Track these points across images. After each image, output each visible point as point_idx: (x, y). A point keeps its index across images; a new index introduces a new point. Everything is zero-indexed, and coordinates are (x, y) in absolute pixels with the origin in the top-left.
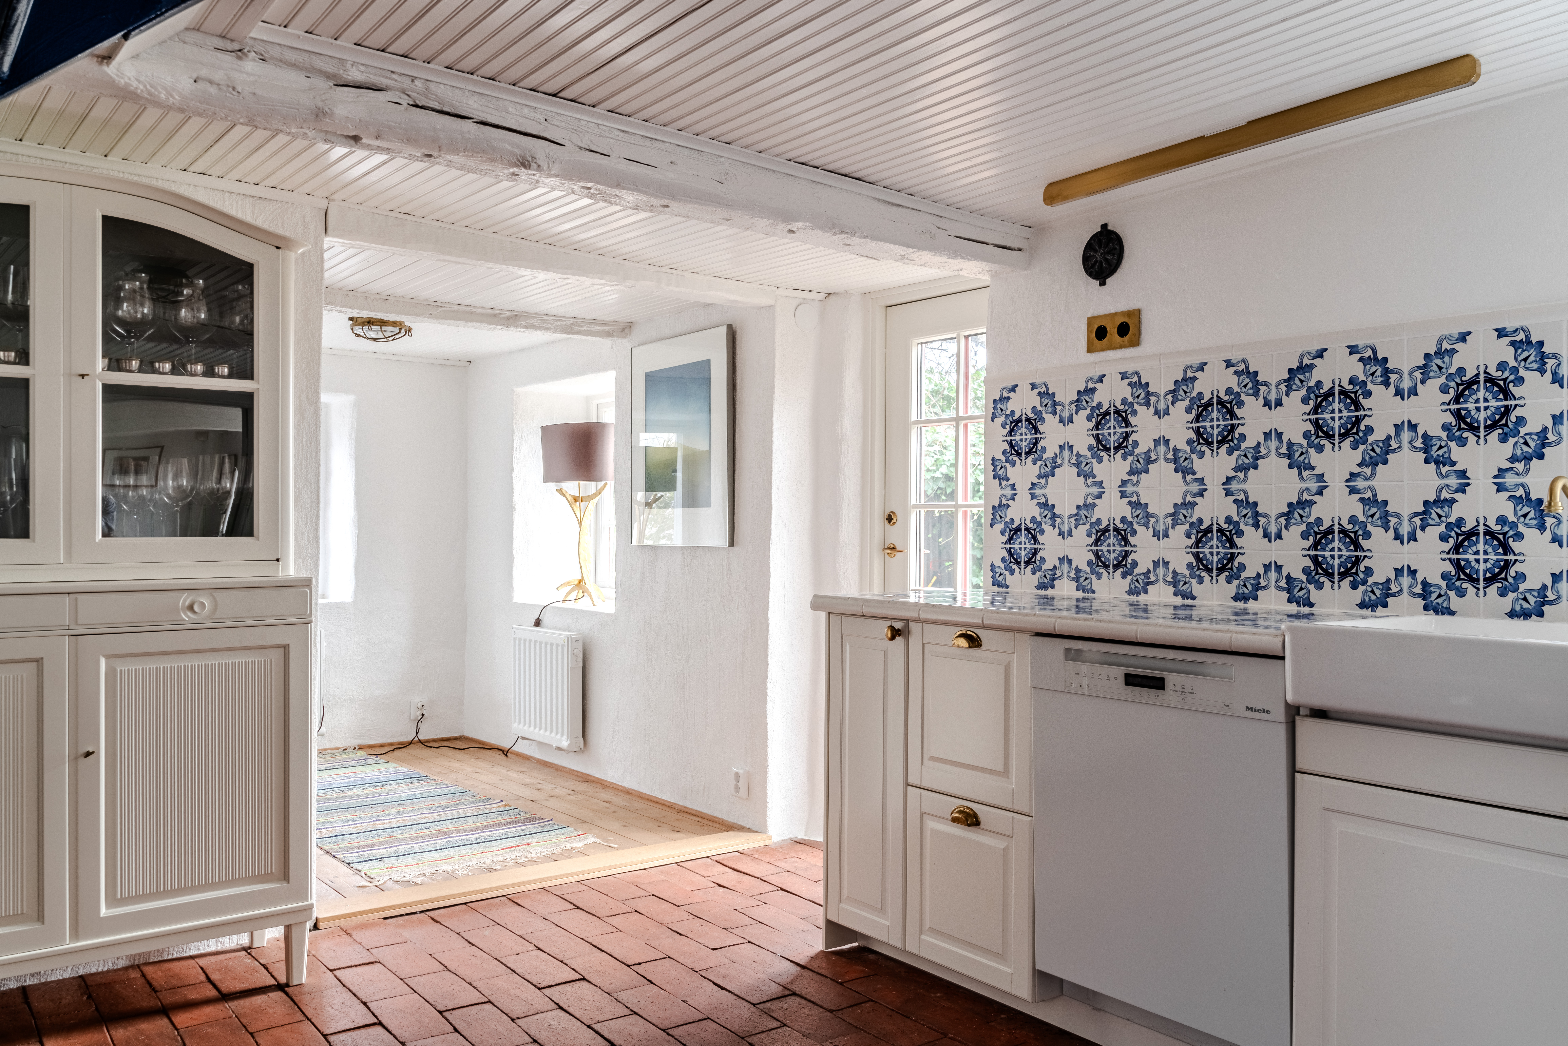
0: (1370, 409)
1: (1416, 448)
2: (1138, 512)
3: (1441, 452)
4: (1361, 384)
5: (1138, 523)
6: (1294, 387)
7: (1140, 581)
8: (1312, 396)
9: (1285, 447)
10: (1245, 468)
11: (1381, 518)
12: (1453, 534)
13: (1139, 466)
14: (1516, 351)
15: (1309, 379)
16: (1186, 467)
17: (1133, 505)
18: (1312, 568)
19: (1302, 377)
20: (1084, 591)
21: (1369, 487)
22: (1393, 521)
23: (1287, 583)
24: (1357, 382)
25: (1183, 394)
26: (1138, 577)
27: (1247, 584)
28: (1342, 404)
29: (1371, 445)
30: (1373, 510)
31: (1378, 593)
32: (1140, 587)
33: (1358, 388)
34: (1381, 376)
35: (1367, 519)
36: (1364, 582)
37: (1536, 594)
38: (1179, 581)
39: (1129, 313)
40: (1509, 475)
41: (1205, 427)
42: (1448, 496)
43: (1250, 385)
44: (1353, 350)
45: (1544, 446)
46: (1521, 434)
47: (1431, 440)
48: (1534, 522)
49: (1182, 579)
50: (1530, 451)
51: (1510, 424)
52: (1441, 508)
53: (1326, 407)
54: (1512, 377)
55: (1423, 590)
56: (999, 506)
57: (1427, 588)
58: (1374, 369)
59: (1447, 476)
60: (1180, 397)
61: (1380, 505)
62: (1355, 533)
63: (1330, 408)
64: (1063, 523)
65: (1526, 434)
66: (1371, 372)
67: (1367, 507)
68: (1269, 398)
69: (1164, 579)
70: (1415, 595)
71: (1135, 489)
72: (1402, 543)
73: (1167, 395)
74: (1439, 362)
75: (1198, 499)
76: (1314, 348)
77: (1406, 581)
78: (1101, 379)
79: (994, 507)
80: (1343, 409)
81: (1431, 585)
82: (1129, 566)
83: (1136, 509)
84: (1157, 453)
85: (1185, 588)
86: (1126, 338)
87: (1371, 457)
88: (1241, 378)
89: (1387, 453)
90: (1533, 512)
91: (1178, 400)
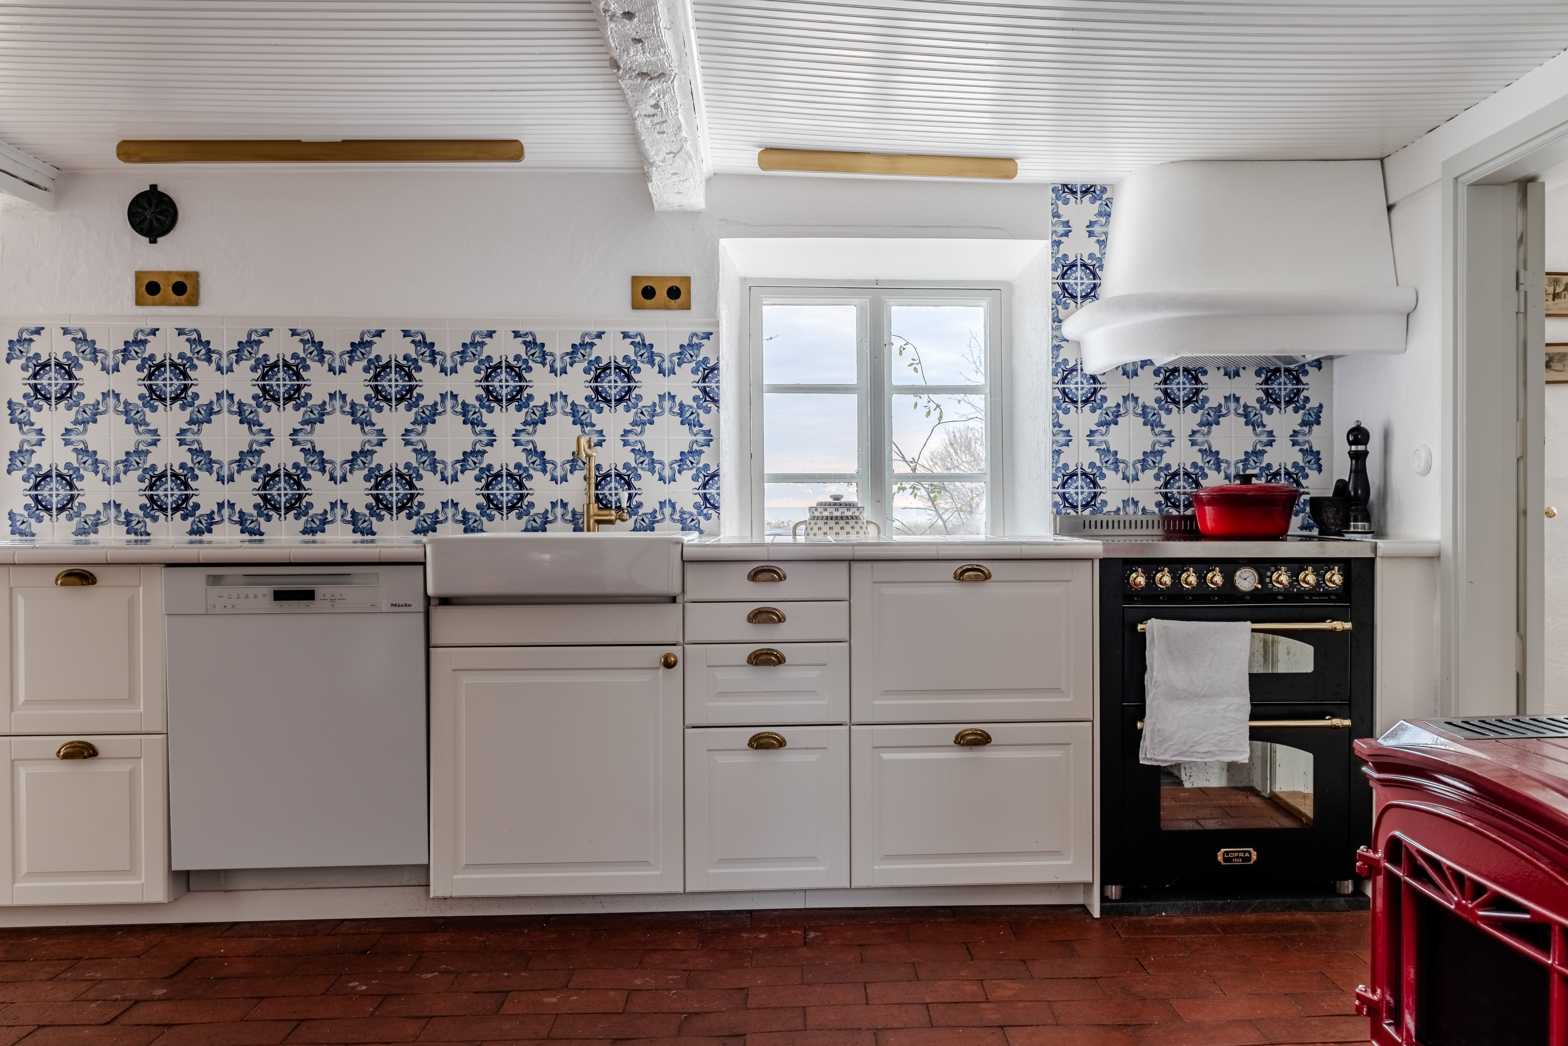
0: (421, 381)
1: (457, 412)
2: (200, 459)
3: (475, 416)
4: (414, 361)
5: (199, 469)
6: (356, 358)
7: (204, 522)
8: (372, 366)
9: (349, 406)
10: (311, 422)
11: (430, 464)
12: (485, 476)
13: (200, 416)
14: (526, 349)
15: (370, 353)
16: (252, 419)
17: (194, 452)
18: (374, 504)
19: (363, 351)
20: (136, 534)
21: (421, 441)
22: (440, 467)
23: (351, 517)
24: (410, 359)
25: (248, 354)
26: (201, 518)
27: (315, 520)
28: (397, 375)
29: (422, 408)
30: (424, 458)
31: (429, 521)
32: (203, 527)
33: (411, 363)
34: (429, 356)
35: (419, 465)
36: (418, 514)
37: (541, 516)
38: (246, 520)
39: (186, 274)
40: (523, 434)
41: (271, 386)
42: (481, 449)
43: (315, 353)
44: (406, 333)
45: (545, 415)
46: (531, 406)
47: (468, 407)
48: (540, 467)
49: (249, 518)
50: (537, 418)
51: (523, 398)
52: (476, 457)
53: (384, 377)
54: (524, 366)
55: (463, 517)
56: (20, 451)
57: (466, 516)
58: (423, 350)
59: (480, 434)
60: (244, 357)
61: (429, 455)
62: (410, 476)
63: (388, 377)
64: (108, 469)
65: (534, 407)
66: (421, 352)
67: (420, 456)
68: (333, 365)
69: (229, 519)
70: (457, 521)
71: (196, 437)
72: (447, 483)
73: (231, 353)
74: (473, 350)
75: (265, 448)
76: (374, 328)
77: (450, 511)
78: (154, 332)
79: (12, 453)
80: (399, 379)
81: (469, 514)
82: (190, 509)
83: (198, 456)
84: (220, 406)
85: (252, 525)
86: (183, 297)
87: (422, 418)
88: (307, 346)
89: (435, 415)
90: (538, 460)
91: (242, 359)
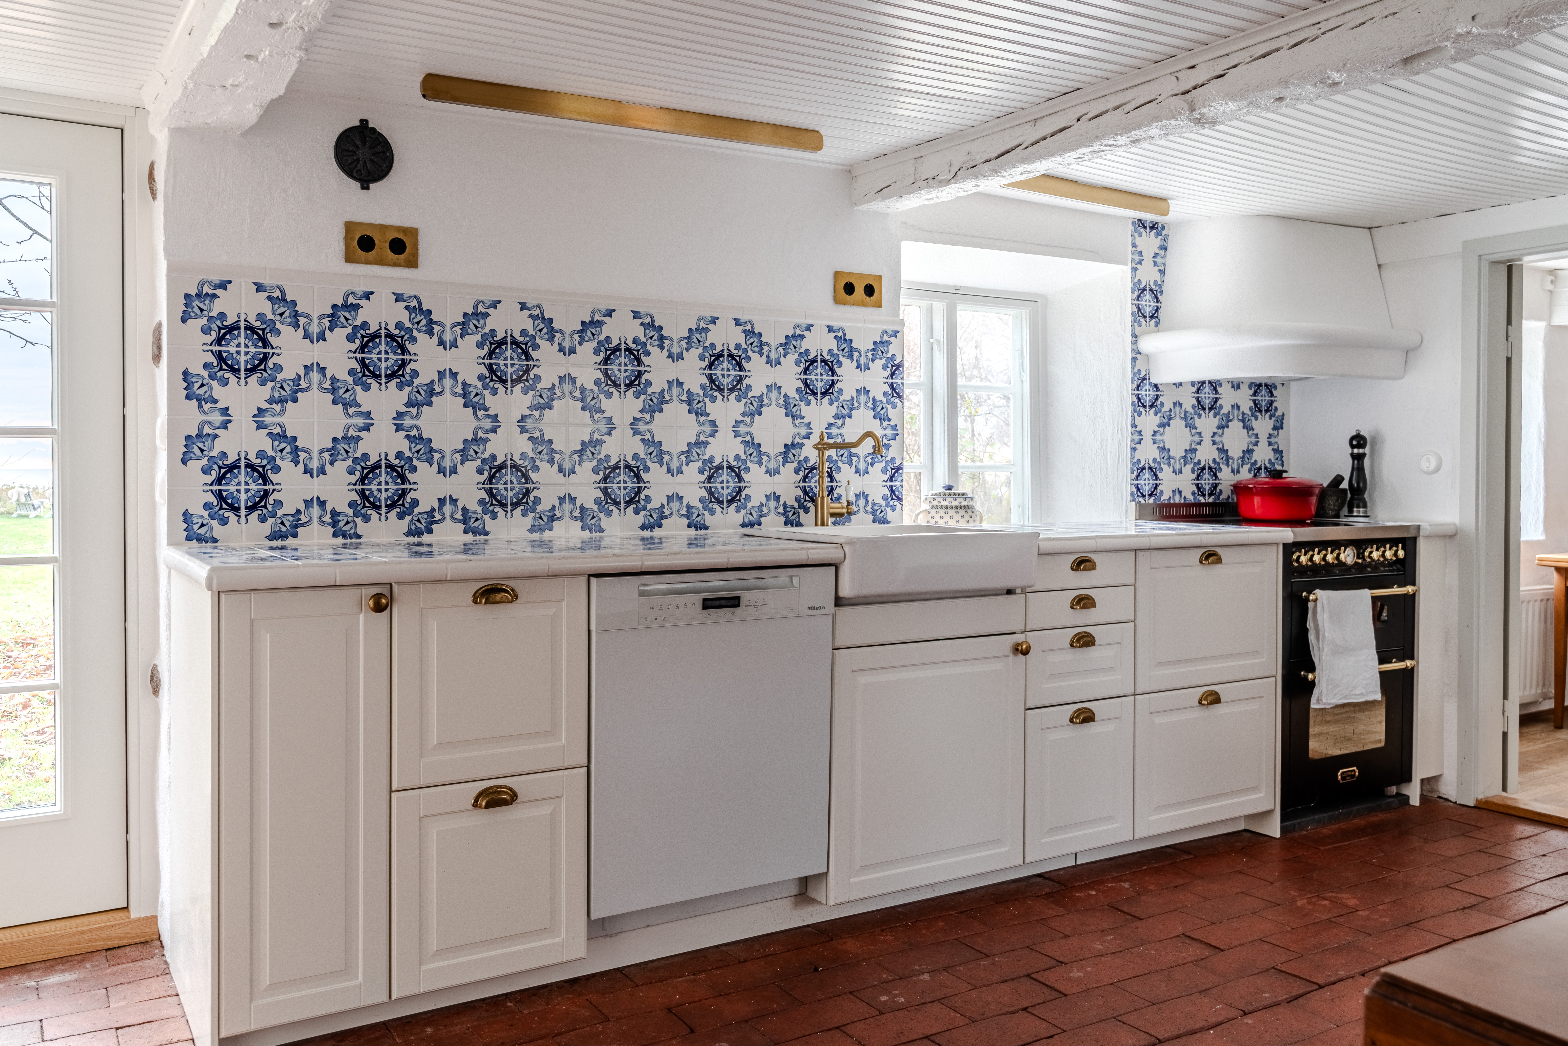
0: (649, 366)
1: (683, 401)
2: (419, 447)
3: (699, 405)
4: (643, 345)
5: (418, 459)
6: (586, 338)
7: (423, 521)
8: (602, 349)
9: (578, 391)
10: (540, 408)
11: (657, 455)
12: (707, 468)
13: (420, 398)
14: (746, 337)
15: (600, 334)
16: (477, 403)
17: (412, 439)
18: (603, 499)
19: (593, 331)
20: (344, 537)
21: (648, 430)
22: (666, 458)
23: (580, 513)
24: (639, 342)
25: (474, 328)
26: (420, 516)
27: (543, 517)
28: (627, 359)
29: (649, 395)
30: (651, 449)
31: (655, 516)
32: (423, 527)
33: (640, 347)
34: (658, 340)
35: (647, 456)
36: (645, 508)
37: (757, 509)
38: (470, 518)
39: (405, 230)
40: (742, 425)
41: (498, 365)
42: (704, 439)
43: (545, 330)
44: (636, 315)
45: (762, 406)
46: (749, 397)
47: (693, 395)
48: (756, 459)
49: (473, 516)
50: (754, 409)
51: (742, 389)
52: (699, 448)
53: (614, 360)
54: (743, 356)
55: (687, 511)
56: (199, 436)
57: (690, 510)
58: (652, 333)
59: (703, 424)
60: (469, 331)
61: (656, 446)
62: (638, 467)
63: (618, 361)
64: (311, 458)
65: (752, 397)
66: (650, 336)
67: (647, 447)
68: (564, 345)
69: (451, 517)
70: (681, 516)
71: (415, 422)
72: (672, 475)
73: (455, 326)
74: (698, 336)
75: (491, 436)
76: (604, 308)
77: (675, 505)
78: (367, 296)
79: (188, 437)
80: (628, 363)
81: (692, 508)
82: (407, 505)
83: (416, 444)
84: (442, 386)
85: (476, 524)
86: (402, 257)
87: (650, 406)
88: (536, 322)
89: (662, 403)
90: (755, 452)
91: (468, 334)
